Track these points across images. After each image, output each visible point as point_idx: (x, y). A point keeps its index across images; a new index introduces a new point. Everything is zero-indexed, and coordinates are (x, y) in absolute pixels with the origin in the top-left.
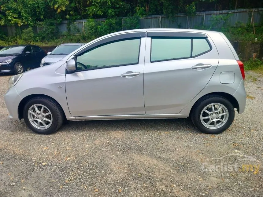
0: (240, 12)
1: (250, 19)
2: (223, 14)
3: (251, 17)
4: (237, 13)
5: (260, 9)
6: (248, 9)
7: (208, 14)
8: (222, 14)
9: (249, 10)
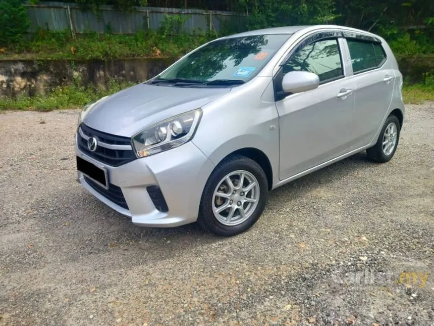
0: (195, 14)
1: (209, 25)
2: (174, 13)
3: (208, 21)
4: (191, 14)
5: (218, 12)
6: (204, 11)
7: (152, 12)
8: (172, 13)
9: (206, 12)
